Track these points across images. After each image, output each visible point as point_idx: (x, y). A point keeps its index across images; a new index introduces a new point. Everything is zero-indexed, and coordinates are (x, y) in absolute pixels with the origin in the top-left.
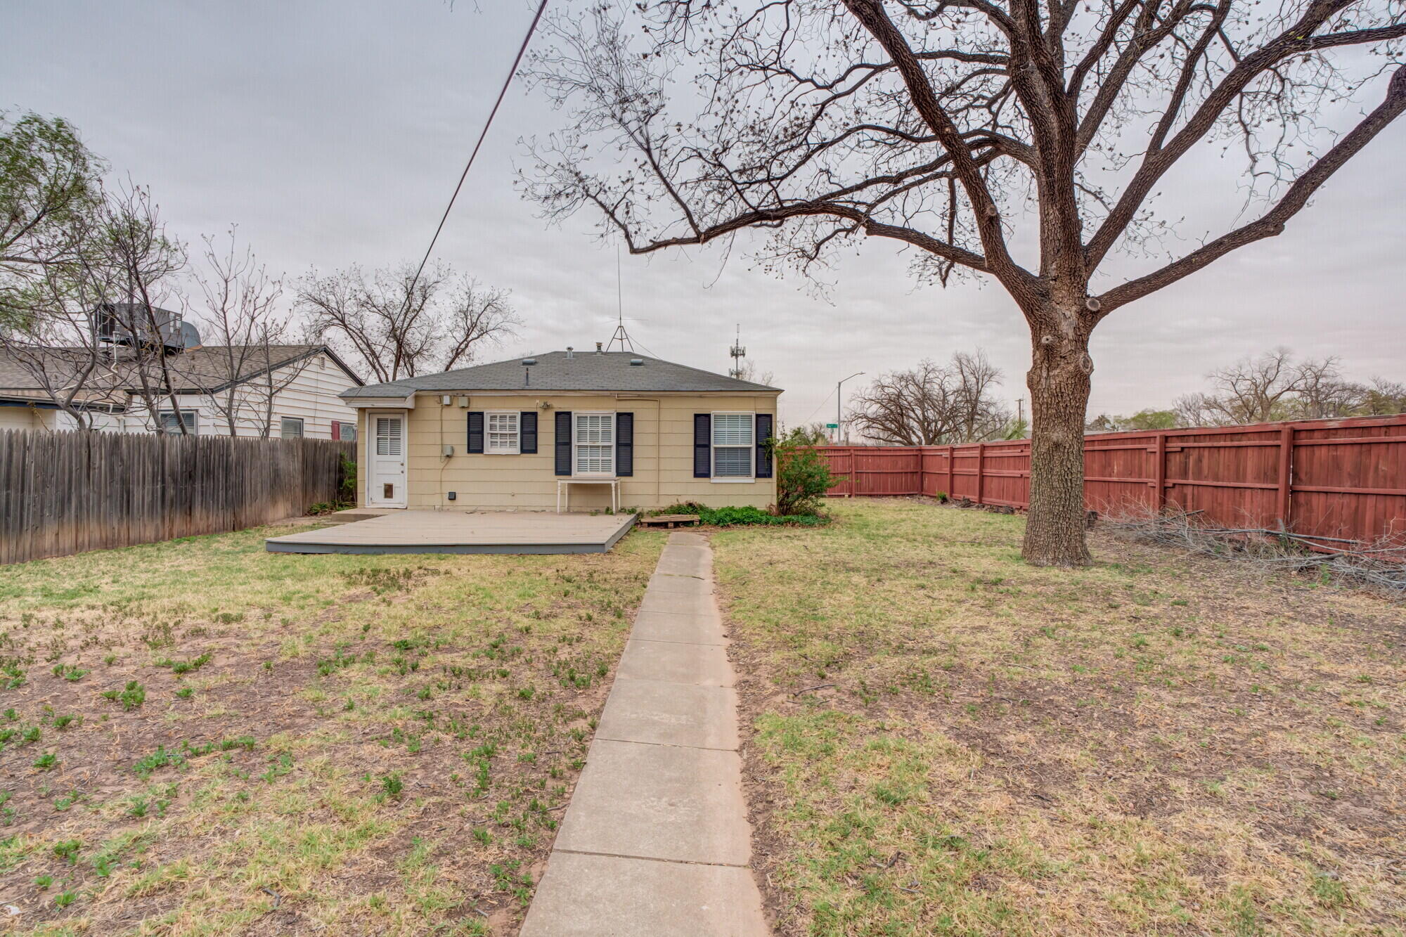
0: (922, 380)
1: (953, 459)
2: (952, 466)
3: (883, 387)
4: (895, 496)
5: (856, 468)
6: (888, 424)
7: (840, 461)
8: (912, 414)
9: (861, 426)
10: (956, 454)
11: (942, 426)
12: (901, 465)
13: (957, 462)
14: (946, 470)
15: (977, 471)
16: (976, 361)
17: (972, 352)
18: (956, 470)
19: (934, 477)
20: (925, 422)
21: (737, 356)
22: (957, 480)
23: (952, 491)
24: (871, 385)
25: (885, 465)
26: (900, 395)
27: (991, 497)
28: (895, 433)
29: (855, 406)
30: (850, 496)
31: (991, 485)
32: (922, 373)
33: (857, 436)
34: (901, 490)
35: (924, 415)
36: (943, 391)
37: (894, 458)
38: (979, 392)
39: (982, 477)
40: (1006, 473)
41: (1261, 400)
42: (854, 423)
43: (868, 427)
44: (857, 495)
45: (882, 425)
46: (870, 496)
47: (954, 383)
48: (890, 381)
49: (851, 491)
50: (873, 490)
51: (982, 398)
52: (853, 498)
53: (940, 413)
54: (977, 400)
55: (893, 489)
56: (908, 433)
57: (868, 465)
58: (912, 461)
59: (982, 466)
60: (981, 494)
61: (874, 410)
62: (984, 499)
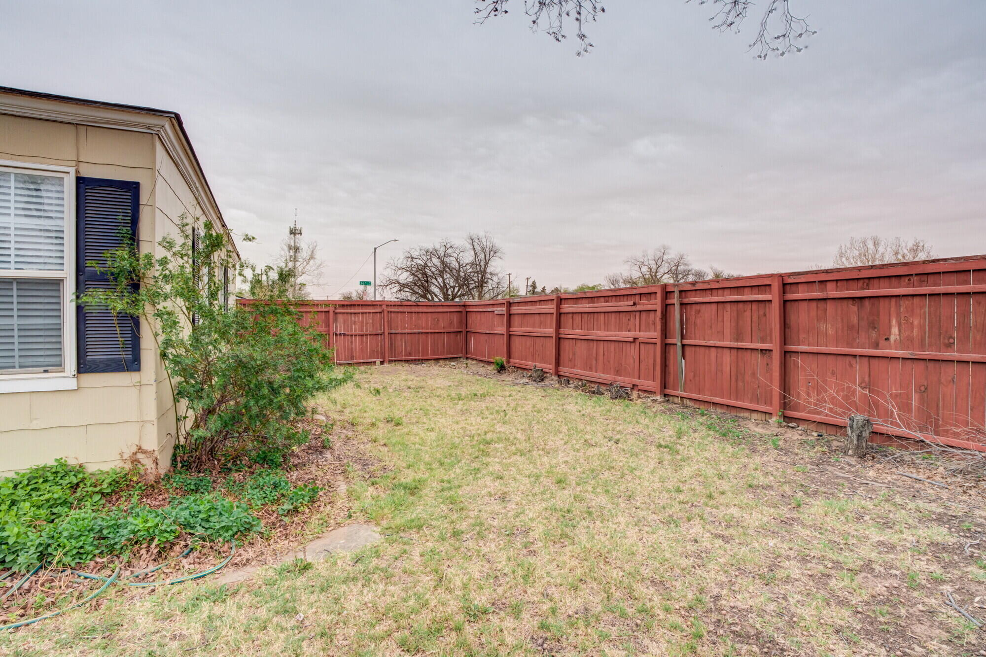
0: (443, 254)
1: (510, 316)
2: (509, 325)
3: (412, 258)
4: (437, 360)
5: (390, 327)
6: (416, 289)
7: (369, 318)
8: (434, 281)
9: (395, 290)
10: (515, 309)
11: (459, 290)
12: (442, 324)
13: (516, 320)
14: (502, 329)
15: (551, 331)
16: (484, 240)
17: (482, 234)
18: (515, 329)
19: (483, 337)
20: (444, 288)
21: (295, 234)
22: (516, 343)
23: (509, 356)
24: (402, 256)
25: (425, 323)
26: (426, 265)
27: (574, 367)
28: (422, 296)
29: (390, 274)
30: (382, 363)
31: (574, 352)
32: (443, 249)
33: (390, 295)
34: (442, 353)
35: (444, 282)
36: (459, 263)
37: (435, 316)
38: (486, 264)
39: (559, 340)
40: (602, 334)
41: (653, 277)
42: (388, 287)
43: (400, 291)
44: (390, 361)
45: (412, 289)
46: (407, 361)
47: (468, 257)
48: (418, 253)
49: (384, 357)
50: (410, 354)
51: (488, 270)
52: (386, 365)
53: (457, 280)
54: (485, 270)
55: (434, 353)
56: (432, 297)
57: (404, 324)
58: (455, 318)
59: (559, 326)
60: (558, 363)
61: (405, 277)
62: (561, 368)
